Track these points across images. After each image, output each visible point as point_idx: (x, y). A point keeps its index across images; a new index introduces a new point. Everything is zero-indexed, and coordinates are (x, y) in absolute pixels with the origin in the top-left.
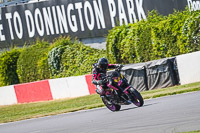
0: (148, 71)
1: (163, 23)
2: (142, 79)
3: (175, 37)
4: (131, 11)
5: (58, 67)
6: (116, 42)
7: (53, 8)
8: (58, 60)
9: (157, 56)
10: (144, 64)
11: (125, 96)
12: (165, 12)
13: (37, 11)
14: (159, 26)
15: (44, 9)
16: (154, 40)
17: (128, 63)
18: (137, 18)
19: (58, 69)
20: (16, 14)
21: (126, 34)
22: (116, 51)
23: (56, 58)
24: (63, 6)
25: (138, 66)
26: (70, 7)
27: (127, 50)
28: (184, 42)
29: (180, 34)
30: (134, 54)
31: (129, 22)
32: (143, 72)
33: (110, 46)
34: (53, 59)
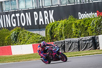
0: (80, 42)
2: (77, 46)
4: (46, 18)
5: (16, 40)
7: (4, 16)
8: (16, 37)
16: (74, 29)
19: (16, 41)
22: (51, 33)
23: (15, 36)
24: (9, 15)
28: (92, 30)
29: (89, 26)
30: (62, 35)
34: (13, 36)
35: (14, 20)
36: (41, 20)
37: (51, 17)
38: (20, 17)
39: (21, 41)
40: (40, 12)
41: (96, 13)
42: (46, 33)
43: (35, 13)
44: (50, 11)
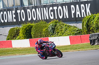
4: (83, 11)
6: (88, 22)
7: (42, 9)
13: (34, 10)
15: (37, 9)
19: (53, 33)
20: (23, 11)
23: (53, 28)
24: (47, 8)
26: (51, 8)
30: (98, 28)
34: (51, 28)
35: (52, 13)
36: (78, 13)
37: (88, 10)
38: (57, 10)
39: (58, 33)
40: (77, 6)
42: (83, 26)
43: (72, 6)
44: (86, 5)
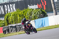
0: (17, 26)
1: (21, 12)
2: (15, 29)
3: (25, 16)
4: (12, 9)
6: (7, 18)
9: (19, 22)
10: (16, 24)
11: (31, 30)
12: (22, 9)
14: (20, 13)
16: (18, 17)
17: (11, 24)
18: (13, 11)
21: (10, 16)
22: (7, 21)
25: (14, 25)
27: (11, 20)
28: (27, 18)
29: (26, 16)
30: (13, 22)
31: (11, 12)
32: (15, 27)
33: (6, 19)
36: (9, 10)
40: (8, 5)
41: (37, 5)
43: (5, 6)
44: (13, 4)
